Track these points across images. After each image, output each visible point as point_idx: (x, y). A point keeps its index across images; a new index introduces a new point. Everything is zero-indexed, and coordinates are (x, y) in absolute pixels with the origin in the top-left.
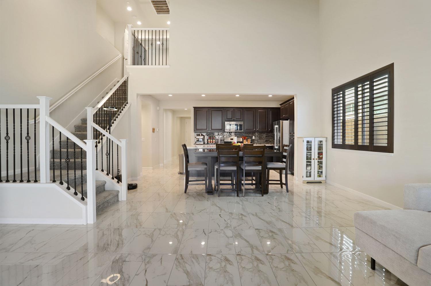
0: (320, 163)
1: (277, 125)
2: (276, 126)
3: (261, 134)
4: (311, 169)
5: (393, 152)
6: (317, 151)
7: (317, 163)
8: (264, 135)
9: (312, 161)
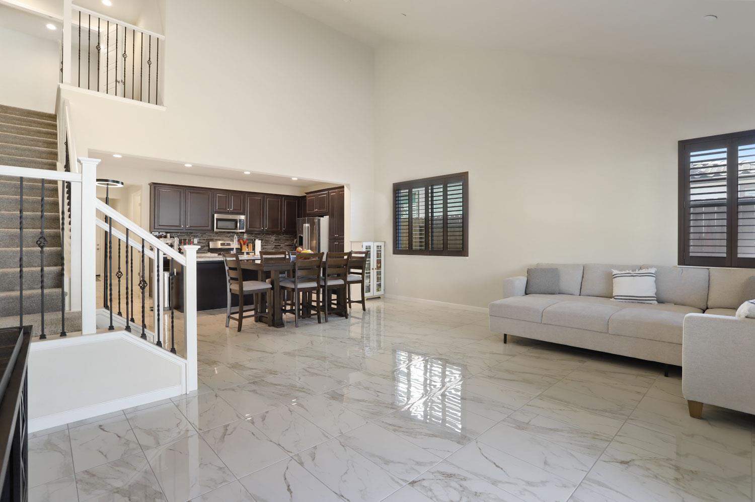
0: (379, 273)
1: (308, 223)
2: (307, 225)
3: (269, 237)
4: (370, 282)
5: (468, 256)
6: (376, 259)
7: (375, 274)
8: (273, 238)
9: (371, 271)
